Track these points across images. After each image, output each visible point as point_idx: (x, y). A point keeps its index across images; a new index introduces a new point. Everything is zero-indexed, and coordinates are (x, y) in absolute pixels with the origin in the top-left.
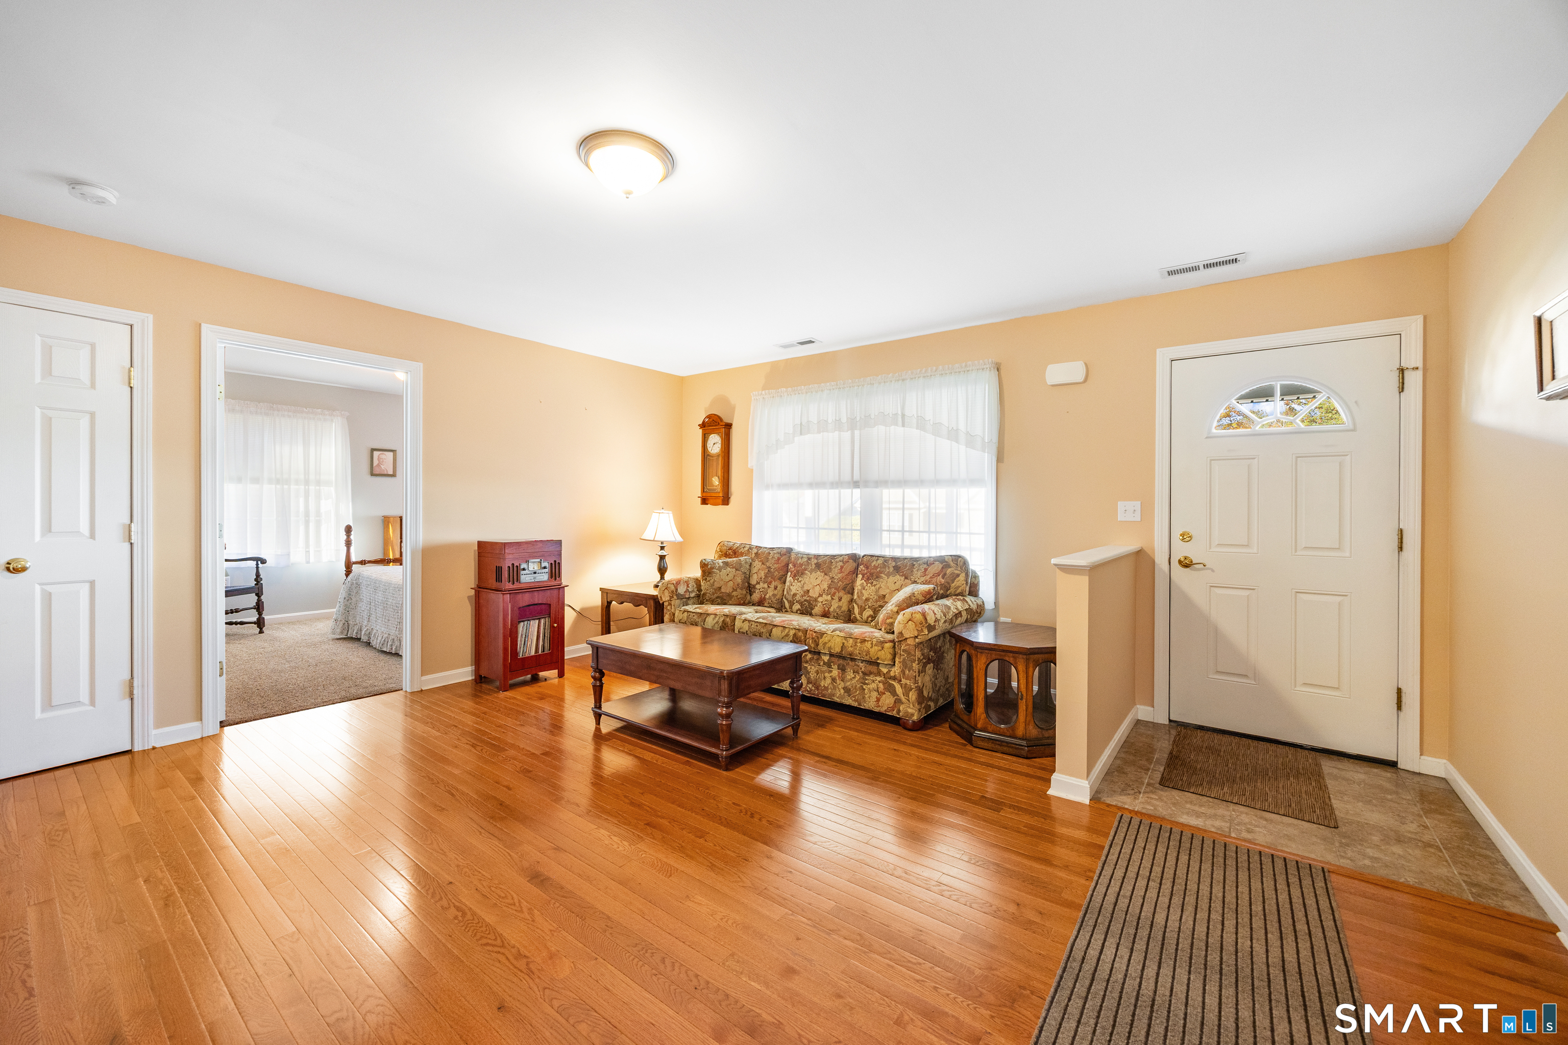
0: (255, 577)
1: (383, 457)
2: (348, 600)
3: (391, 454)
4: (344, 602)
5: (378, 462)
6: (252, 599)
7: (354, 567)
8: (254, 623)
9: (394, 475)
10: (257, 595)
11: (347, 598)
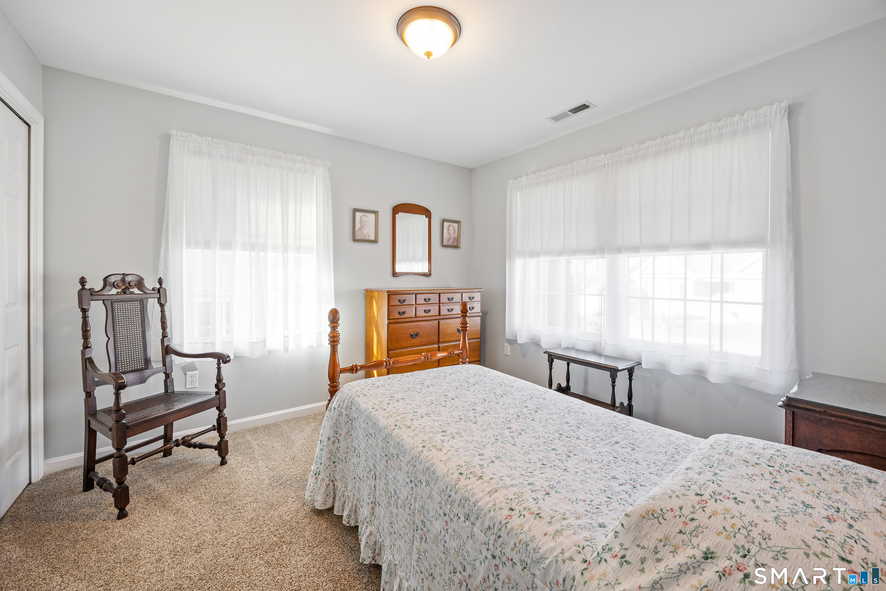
0: (216, 382)
1: (365, 219)
2: (334, 443)
3: (372, 216)
4: (328, 446)
5: (360, 225)
6: (213, 413)
7: (343, 377)
8: (216, 448)
9: (375, 241)
10: (218, 408)
11: (332, 439)
